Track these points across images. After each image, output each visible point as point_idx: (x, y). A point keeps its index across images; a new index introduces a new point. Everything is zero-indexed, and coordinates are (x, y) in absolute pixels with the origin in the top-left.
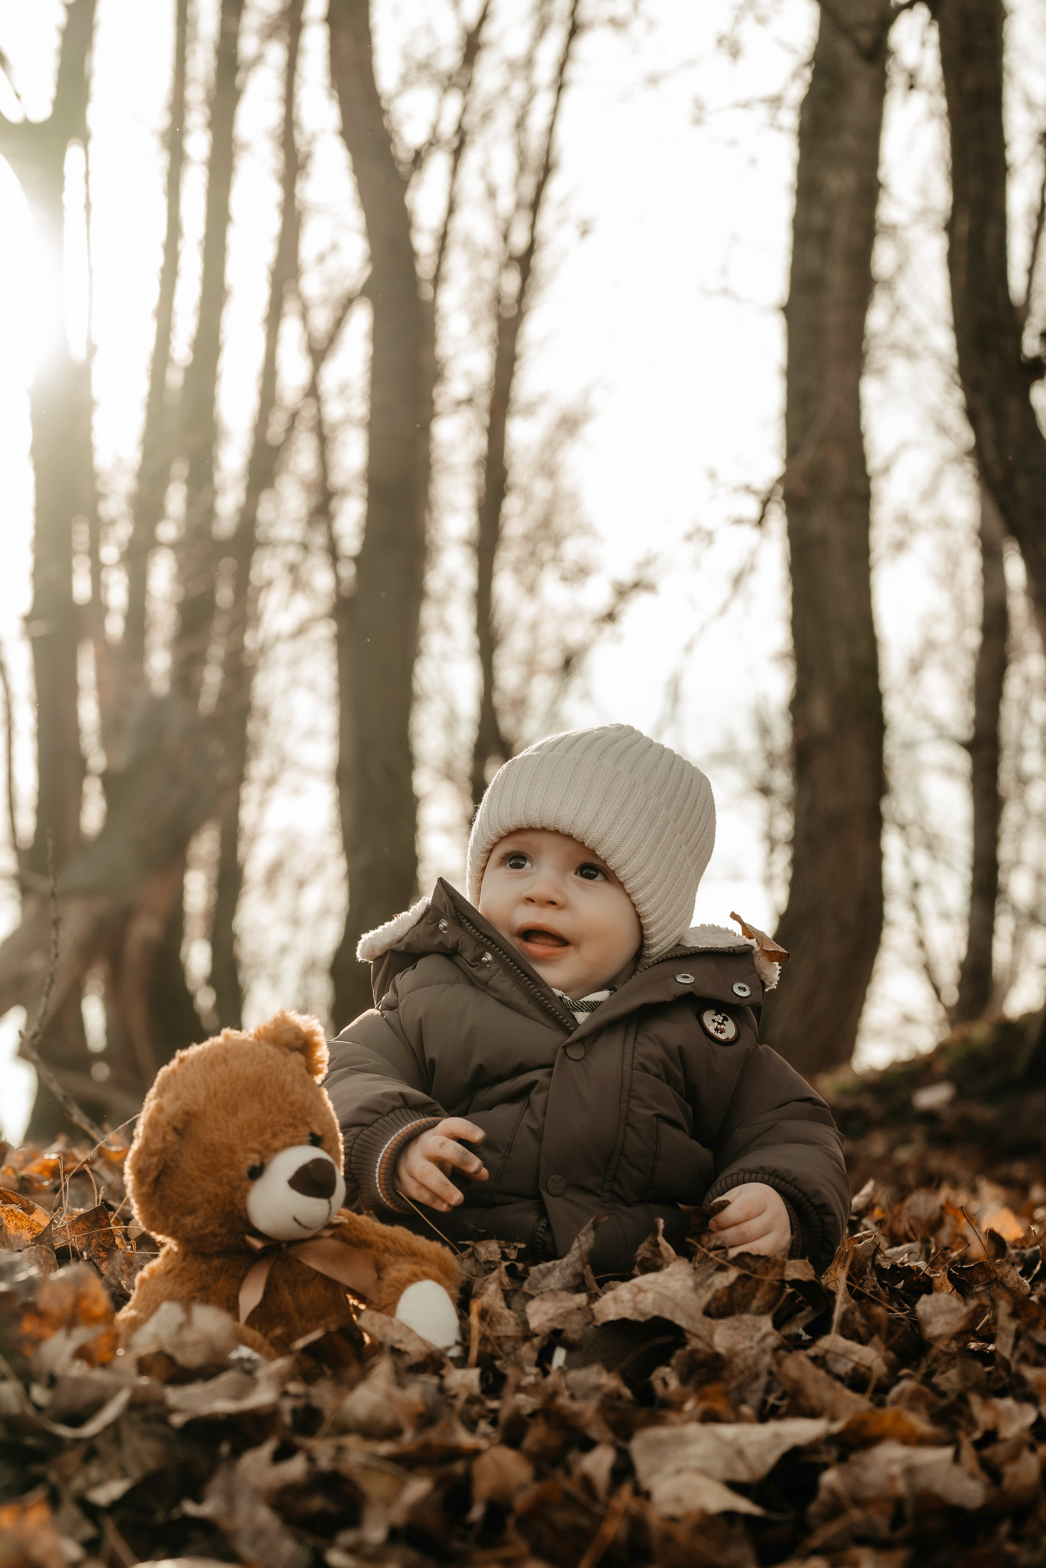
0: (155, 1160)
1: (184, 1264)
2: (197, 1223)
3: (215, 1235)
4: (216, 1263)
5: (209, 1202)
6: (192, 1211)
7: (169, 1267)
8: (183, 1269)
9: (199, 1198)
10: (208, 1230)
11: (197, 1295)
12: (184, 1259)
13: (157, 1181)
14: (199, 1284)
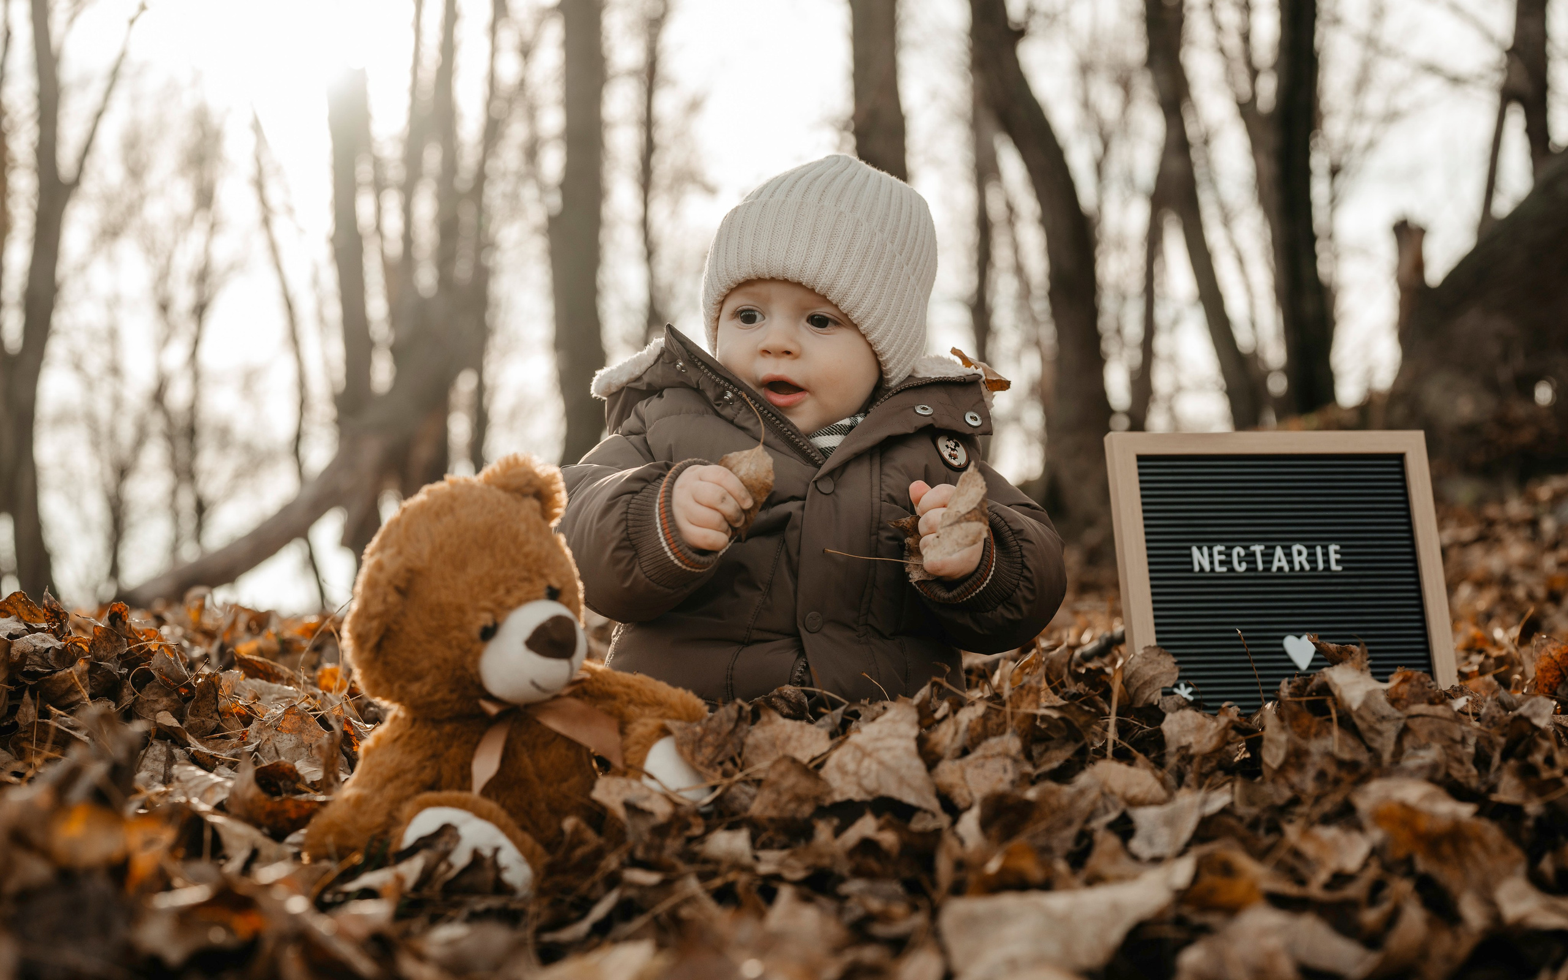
0: (375, 624)
1: (412, 731)
2: (426, 689)
3: (444, 701)
4: (448, 728)
5: (438, 667)
6: (418, 677)
7: (397, 734)
8: (411, 736)
9: (425, 664)
10: (437, 697)
11: (428, 763)
12: (413, 725)
13: (378, 647)
14: (429, 752)
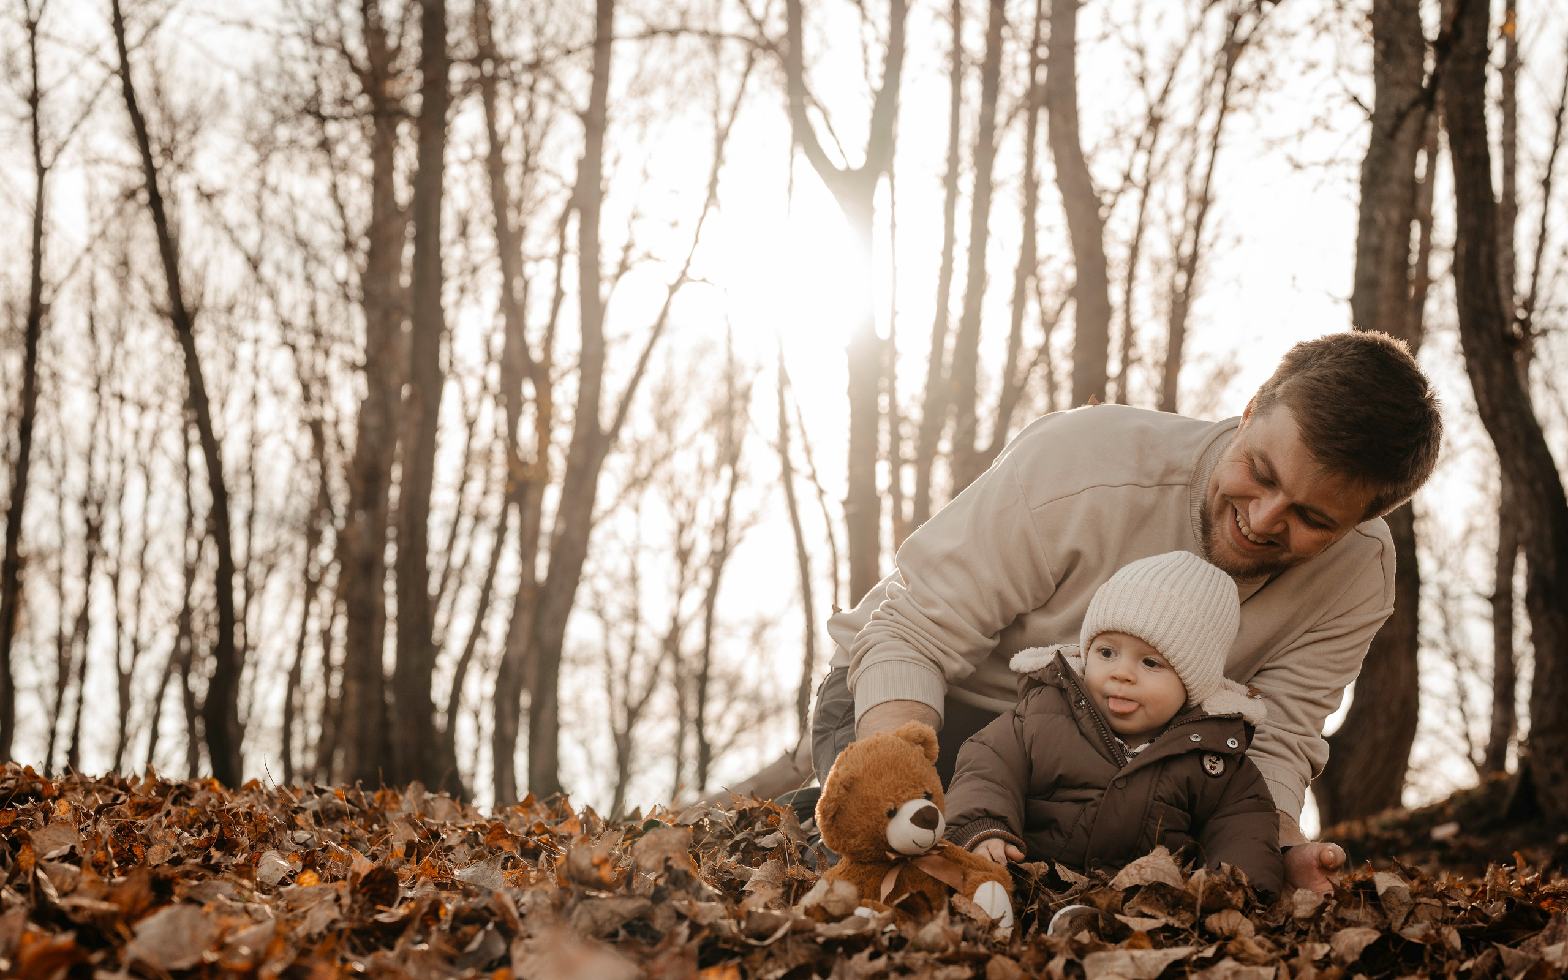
0: (832, 804)
1: (850, 868)
2: (857, 843)
3: (867, 851)
4: (869, 868)
5: (864, 831)
6: (854, 836)
8: (849, 871)
9: (858, 828)
10: (863, 847)
13: (834, 817)
14: (858, 881)
